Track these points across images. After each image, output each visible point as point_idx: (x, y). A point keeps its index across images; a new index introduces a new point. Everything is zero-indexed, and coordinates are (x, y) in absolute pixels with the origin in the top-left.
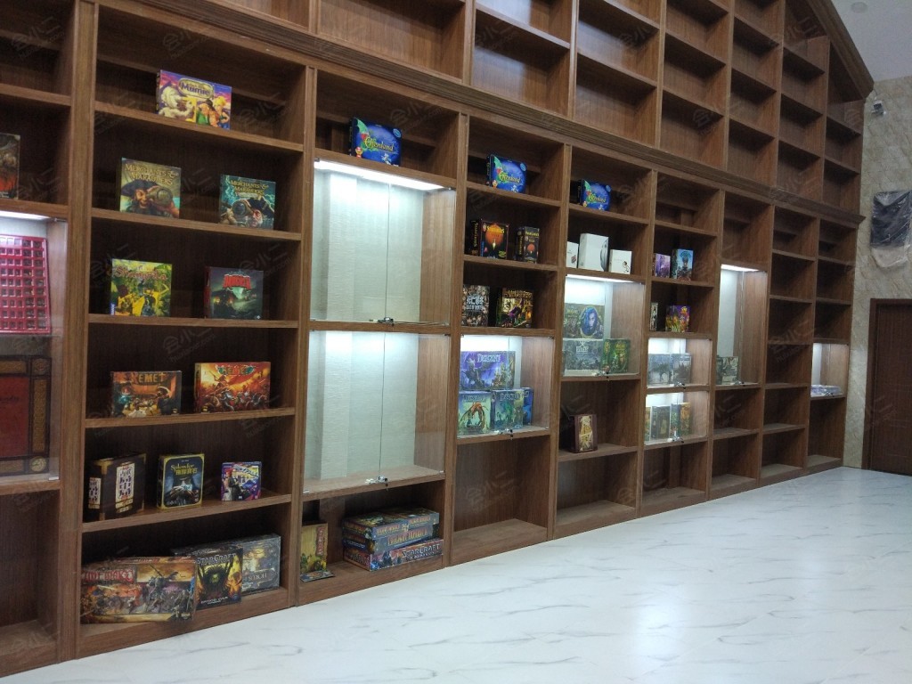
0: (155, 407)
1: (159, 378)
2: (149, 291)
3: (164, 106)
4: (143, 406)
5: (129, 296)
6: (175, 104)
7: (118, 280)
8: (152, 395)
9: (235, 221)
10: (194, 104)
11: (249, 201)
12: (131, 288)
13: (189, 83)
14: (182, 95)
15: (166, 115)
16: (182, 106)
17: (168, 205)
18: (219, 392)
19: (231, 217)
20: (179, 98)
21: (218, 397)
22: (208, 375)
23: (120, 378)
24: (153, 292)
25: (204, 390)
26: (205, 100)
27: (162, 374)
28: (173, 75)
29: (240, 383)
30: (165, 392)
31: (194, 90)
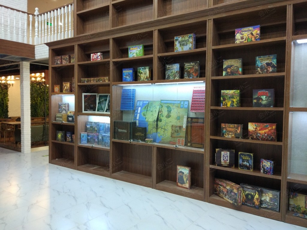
0: (233, 135)
1: (235, 126)
2: (232, 99)
3: (237, 40)
4: (230, 135)
5: (226, 101)
6: (240, 38)
7: (223, 96)
8: (233, 132)
9: (261, 72)
10: (246, 36)
11: (266, 64)
12: (227, 99)
13: (244, 30)
14: (242, 34)
15: (237, 43)
16: (242, 38)
17: (238, 71)
18: (255, 133)
19: (259, 71)
20: (241, 36)
21: (255, 135)
22: (251, 127)
23: (223, 125)
24: (233, 99)
25: (250, 131)
26: (250, 33)
27: (236, 125)
28: (239, 29)
29: (263, 130)
30: (237, 131)
31: (246, 31)
